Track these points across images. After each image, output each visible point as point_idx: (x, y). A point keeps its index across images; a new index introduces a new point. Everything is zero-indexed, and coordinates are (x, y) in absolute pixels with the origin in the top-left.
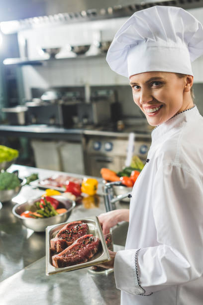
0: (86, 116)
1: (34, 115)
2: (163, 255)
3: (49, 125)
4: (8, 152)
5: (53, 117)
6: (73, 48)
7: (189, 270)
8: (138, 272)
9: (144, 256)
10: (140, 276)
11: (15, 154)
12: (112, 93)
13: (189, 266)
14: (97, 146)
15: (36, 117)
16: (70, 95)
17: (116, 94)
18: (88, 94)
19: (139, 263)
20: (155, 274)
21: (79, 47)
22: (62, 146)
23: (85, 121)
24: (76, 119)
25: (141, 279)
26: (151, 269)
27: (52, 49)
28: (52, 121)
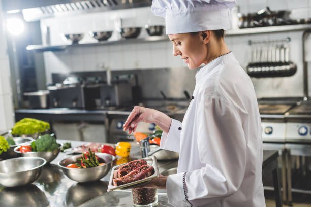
0: (108, 99)
1: (56, 98)
2: (205, 173)
3: (71, 108)
4: (41, 124)
5: (76, 100)
6: (95, 34)
7: (226, 183)
8: (185, 189)
9: (190, 176)
10: (187, 192)
11: (47, 126)
12: (132, 76)
13: (225, 180)
14: (120, 125)
15: (58, 101)
16: (92, 79)
17: (136, 77)
18: (109, 78)
19: (186, 181)
20: (199, 189)
21: (102, 33)
22: (85, 127)
23: (108, 102)
24: (98, 102)
25: (188, 194)
26: (195, 185)
27: (74, 35)
28: (74, 104)
